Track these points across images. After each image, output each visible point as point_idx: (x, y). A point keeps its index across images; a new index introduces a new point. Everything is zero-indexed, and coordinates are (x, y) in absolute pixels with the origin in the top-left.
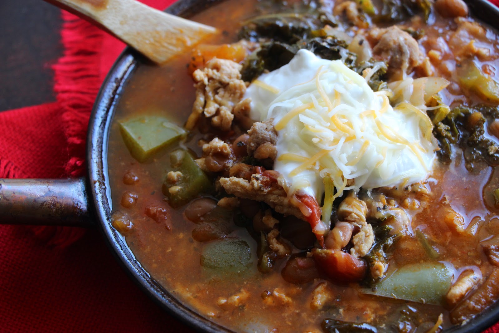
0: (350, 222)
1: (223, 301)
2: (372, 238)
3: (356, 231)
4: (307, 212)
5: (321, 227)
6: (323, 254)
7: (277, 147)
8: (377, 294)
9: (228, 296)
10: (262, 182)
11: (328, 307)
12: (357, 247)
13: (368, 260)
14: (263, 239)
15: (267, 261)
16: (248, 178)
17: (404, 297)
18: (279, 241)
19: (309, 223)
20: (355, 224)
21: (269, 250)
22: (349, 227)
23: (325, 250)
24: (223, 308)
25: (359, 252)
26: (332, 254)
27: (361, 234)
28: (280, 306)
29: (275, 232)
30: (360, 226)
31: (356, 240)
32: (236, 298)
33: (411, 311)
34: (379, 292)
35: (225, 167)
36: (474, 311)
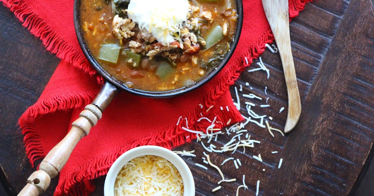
0: (186, 37)
1: (173, 82)
2: (195, 36)
3: (190, 38)
4: (176, 46)
5: (182, 47)
6: (188, 51)
7: (154, 37)
8: (207, 49)
9: (173, 80)
10: (159, 48)
11: (199, 61)
12: (193, 42)
13: (199, 43)
14: (169, 59)
15: (174, 64)
16: (153, 49)
17: (214, 44)
18: (173, 56)
19: (179, 48)
20: (188, 36)
21: (172, 60)
22: (188, 38)
23: (187, 50)
24: (175, 84)
25: (195, 42)
26: (190, 50)
27: (192, 38)
28: (187, 72)
29: (170, 55)
30: (190, 36)
31: (192, 40)
32: (176, 79)
33: (218, 47)
34: (208, 48)
35: (142, 49)
36: (233, 34)
